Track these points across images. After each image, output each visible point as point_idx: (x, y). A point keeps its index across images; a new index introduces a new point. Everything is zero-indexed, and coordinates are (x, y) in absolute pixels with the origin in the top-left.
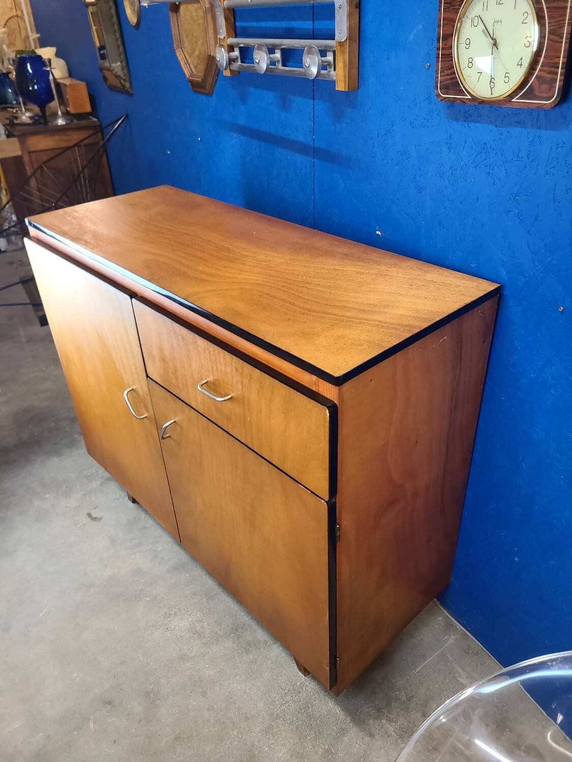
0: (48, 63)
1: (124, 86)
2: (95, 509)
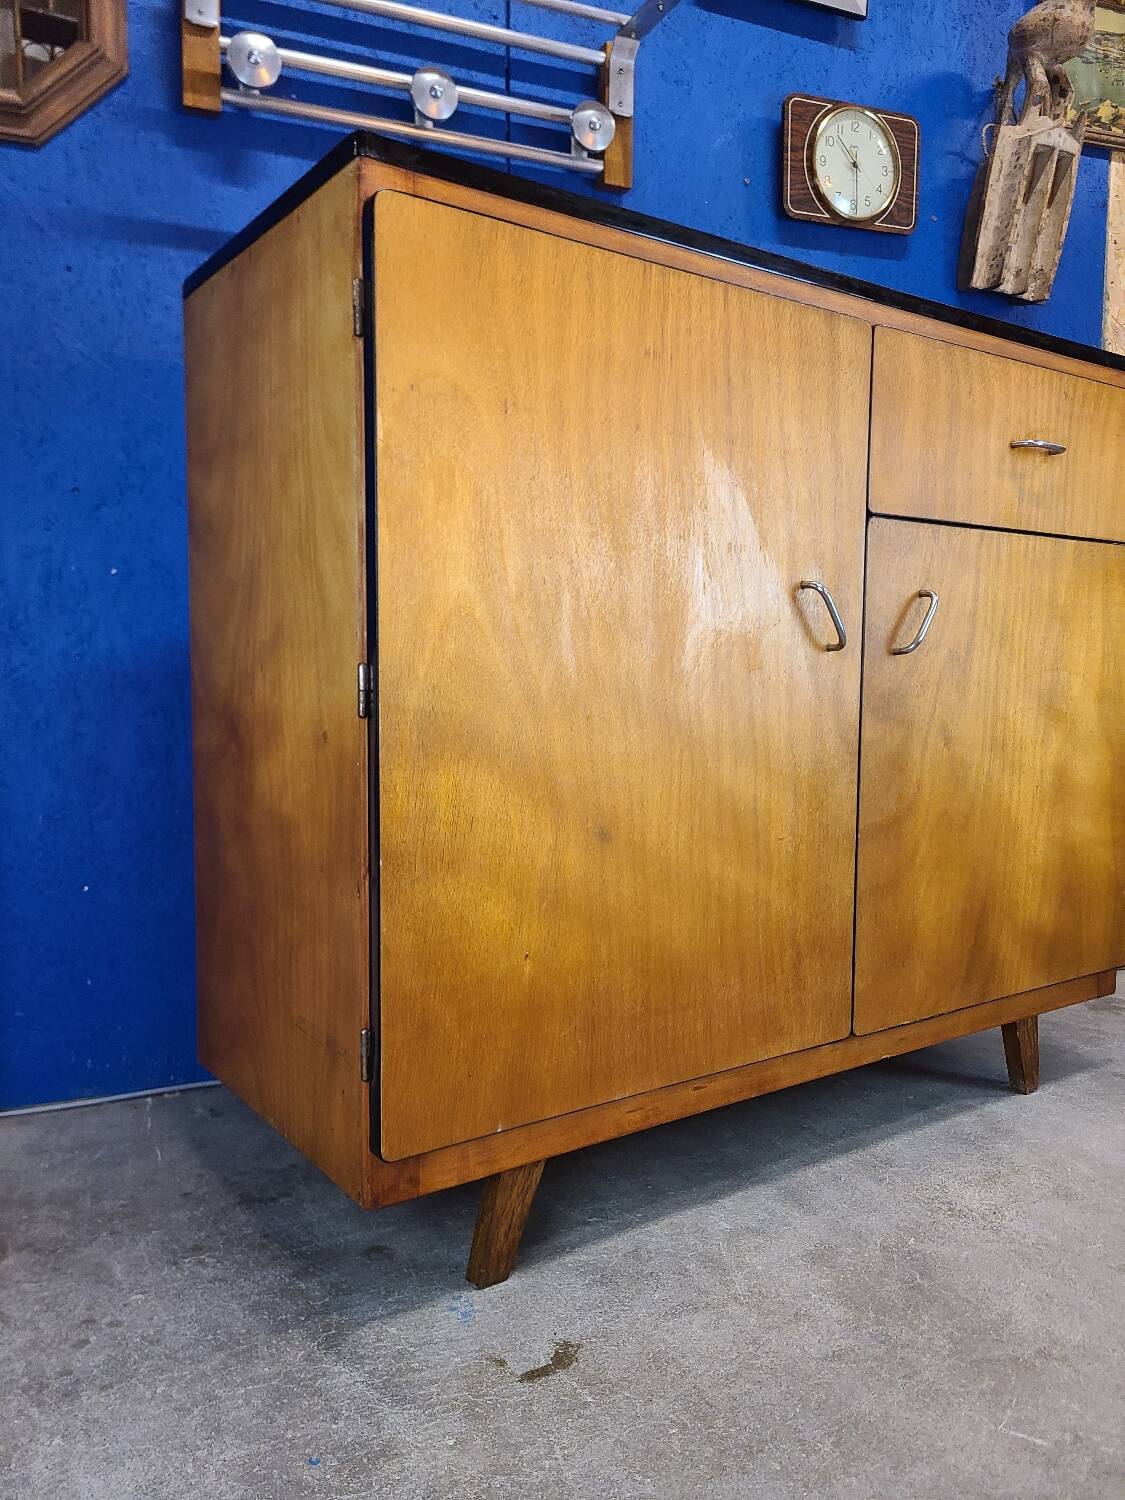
2: (502, 1363)
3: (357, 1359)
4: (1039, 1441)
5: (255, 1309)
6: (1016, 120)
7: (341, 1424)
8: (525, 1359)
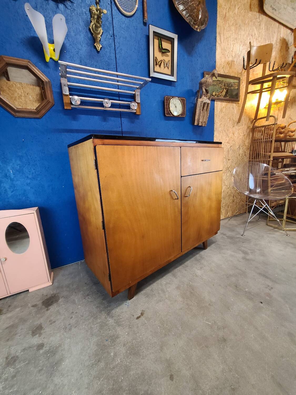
2: (133, 316)
3: (112, 317)
4: (210, 323)
5: (97, 307)
6: (200, 98)
7: (111, 331)
8: (137, 315)
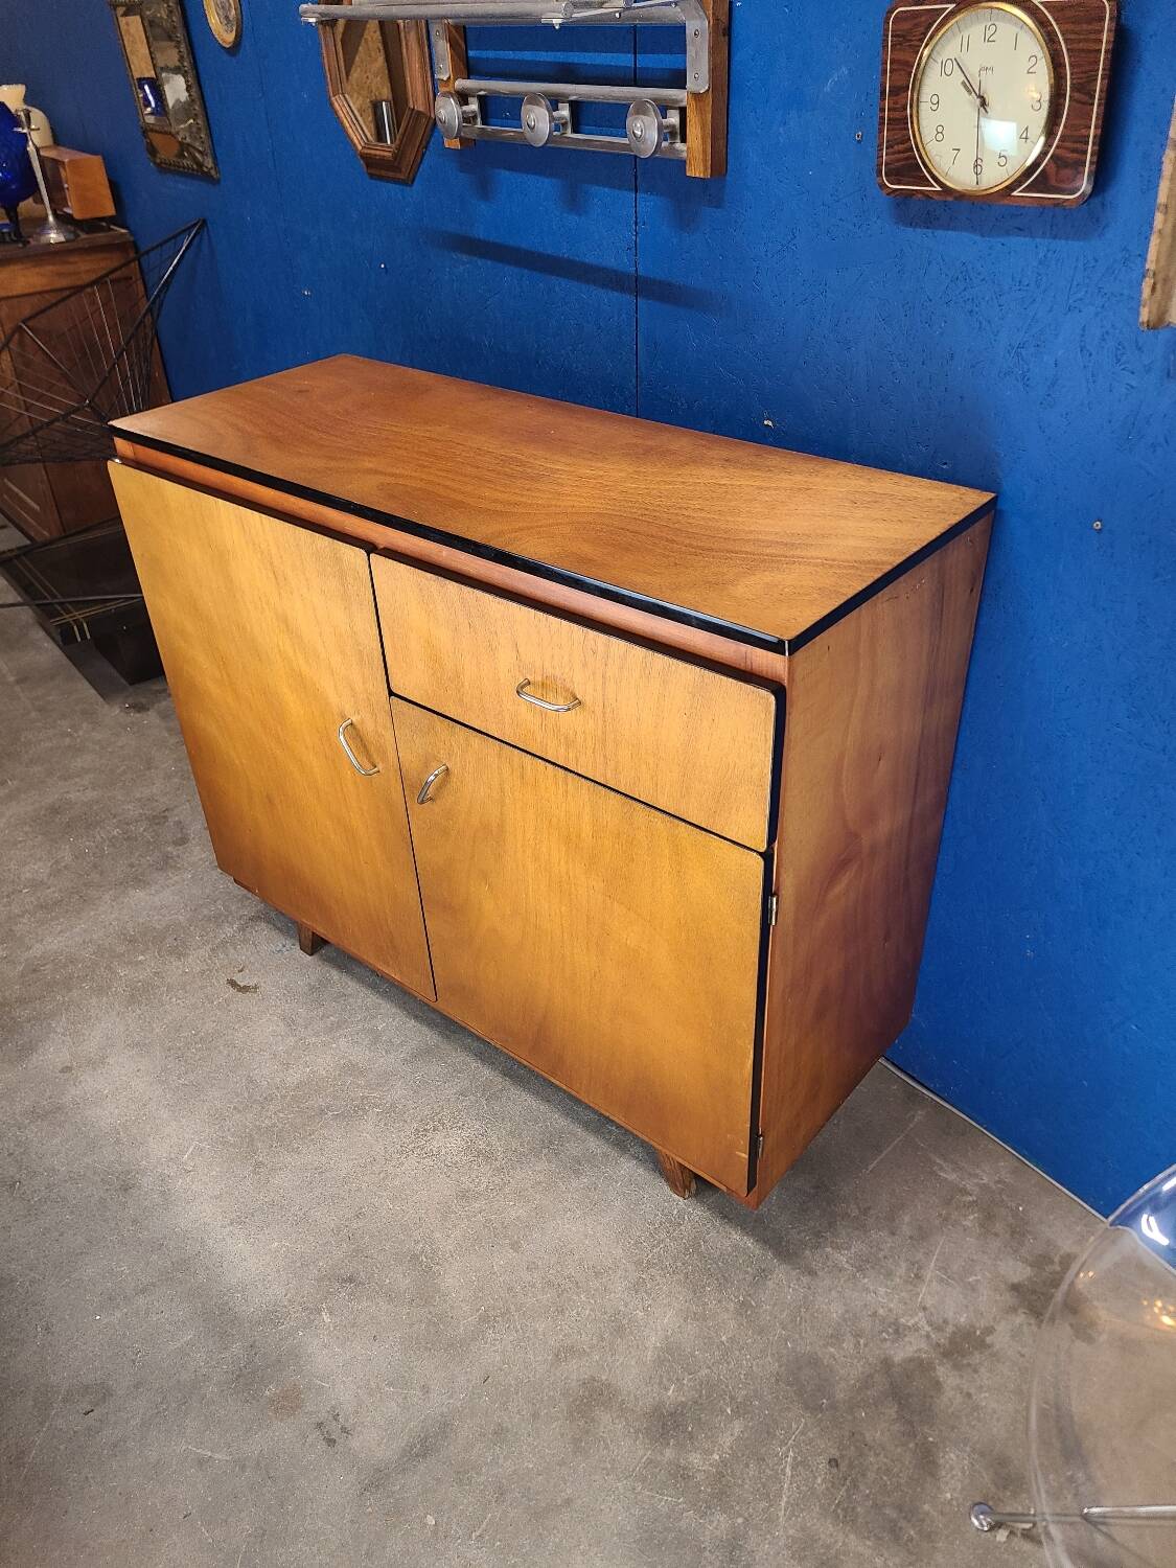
0: (24, 119)
1: (200, 165)
7: (199, 939)
